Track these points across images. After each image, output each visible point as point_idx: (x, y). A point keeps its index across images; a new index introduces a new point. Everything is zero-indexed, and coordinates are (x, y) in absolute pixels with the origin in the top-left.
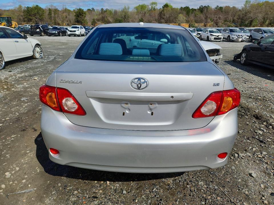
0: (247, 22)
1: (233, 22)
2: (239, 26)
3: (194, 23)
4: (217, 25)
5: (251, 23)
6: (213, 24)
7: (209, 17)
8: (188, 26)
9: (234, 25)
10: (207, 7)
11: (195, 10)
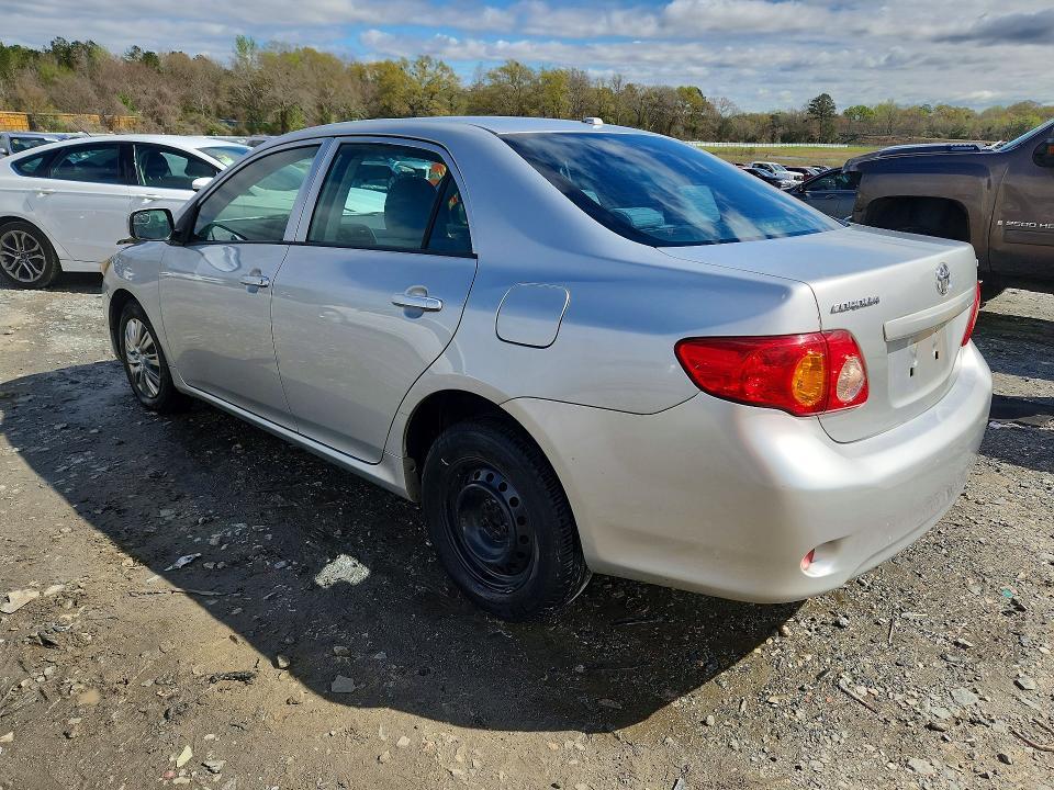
0: (270, 119)
1: (219, 116)
2: (246, 132)
3: (52, 111)
4: (159, 122)
5: (283, 121)
6: (142, 118)
7: (110, 87)
8: (26, 123)
9: (227, 128)
10: (84, 47)
11: (36, 54)
